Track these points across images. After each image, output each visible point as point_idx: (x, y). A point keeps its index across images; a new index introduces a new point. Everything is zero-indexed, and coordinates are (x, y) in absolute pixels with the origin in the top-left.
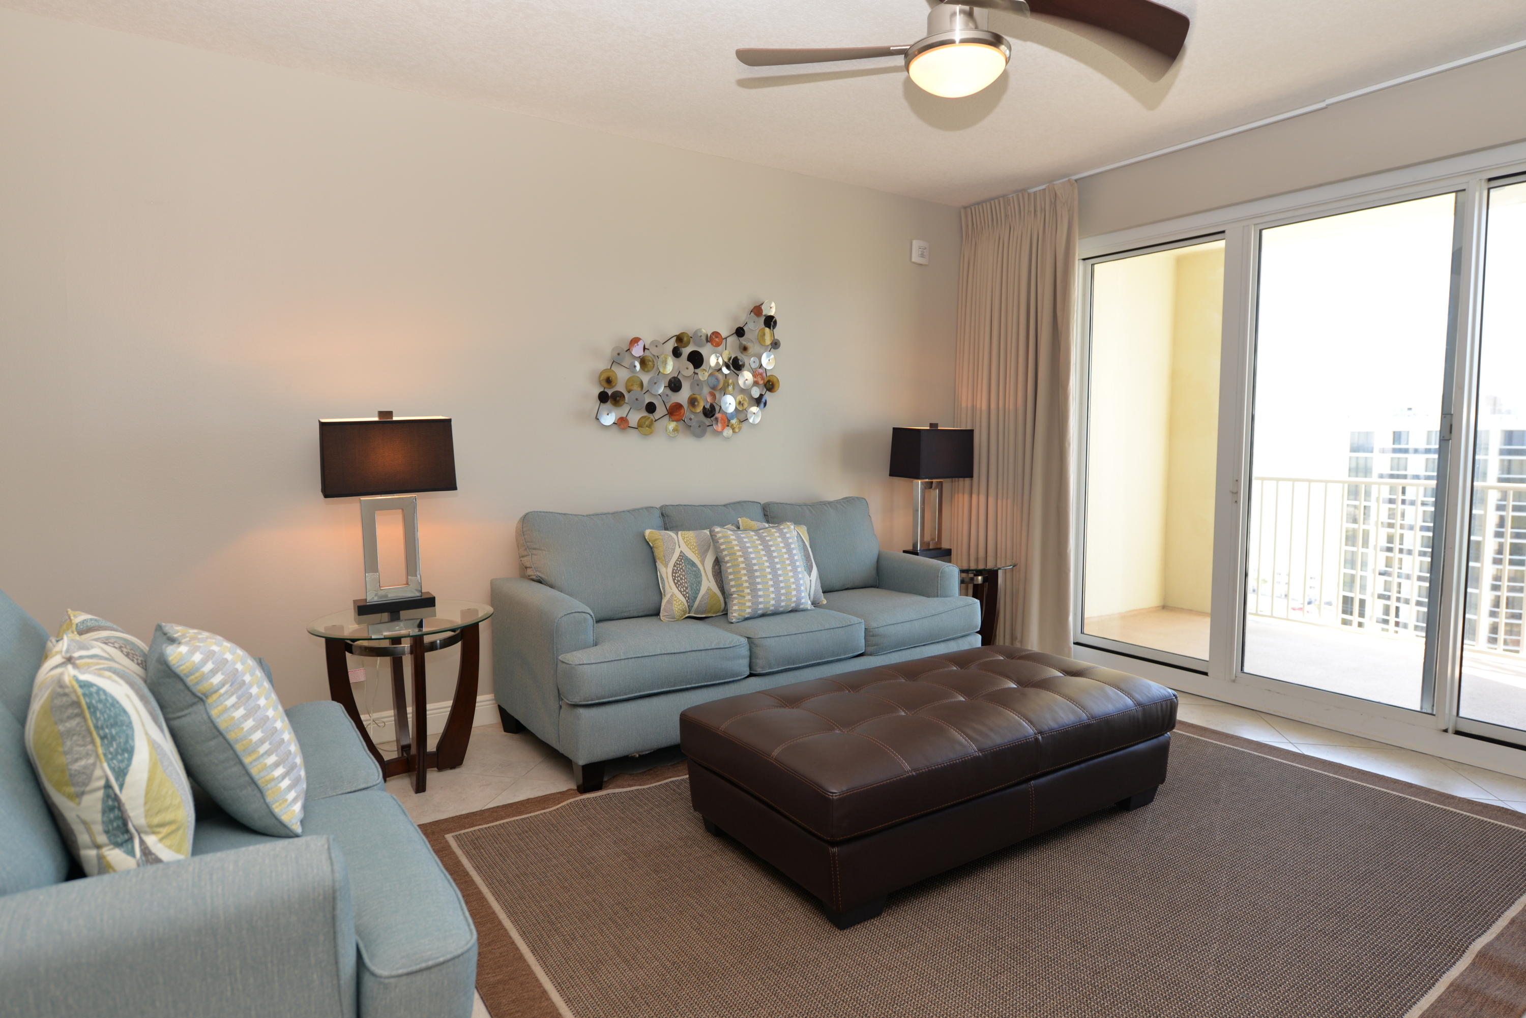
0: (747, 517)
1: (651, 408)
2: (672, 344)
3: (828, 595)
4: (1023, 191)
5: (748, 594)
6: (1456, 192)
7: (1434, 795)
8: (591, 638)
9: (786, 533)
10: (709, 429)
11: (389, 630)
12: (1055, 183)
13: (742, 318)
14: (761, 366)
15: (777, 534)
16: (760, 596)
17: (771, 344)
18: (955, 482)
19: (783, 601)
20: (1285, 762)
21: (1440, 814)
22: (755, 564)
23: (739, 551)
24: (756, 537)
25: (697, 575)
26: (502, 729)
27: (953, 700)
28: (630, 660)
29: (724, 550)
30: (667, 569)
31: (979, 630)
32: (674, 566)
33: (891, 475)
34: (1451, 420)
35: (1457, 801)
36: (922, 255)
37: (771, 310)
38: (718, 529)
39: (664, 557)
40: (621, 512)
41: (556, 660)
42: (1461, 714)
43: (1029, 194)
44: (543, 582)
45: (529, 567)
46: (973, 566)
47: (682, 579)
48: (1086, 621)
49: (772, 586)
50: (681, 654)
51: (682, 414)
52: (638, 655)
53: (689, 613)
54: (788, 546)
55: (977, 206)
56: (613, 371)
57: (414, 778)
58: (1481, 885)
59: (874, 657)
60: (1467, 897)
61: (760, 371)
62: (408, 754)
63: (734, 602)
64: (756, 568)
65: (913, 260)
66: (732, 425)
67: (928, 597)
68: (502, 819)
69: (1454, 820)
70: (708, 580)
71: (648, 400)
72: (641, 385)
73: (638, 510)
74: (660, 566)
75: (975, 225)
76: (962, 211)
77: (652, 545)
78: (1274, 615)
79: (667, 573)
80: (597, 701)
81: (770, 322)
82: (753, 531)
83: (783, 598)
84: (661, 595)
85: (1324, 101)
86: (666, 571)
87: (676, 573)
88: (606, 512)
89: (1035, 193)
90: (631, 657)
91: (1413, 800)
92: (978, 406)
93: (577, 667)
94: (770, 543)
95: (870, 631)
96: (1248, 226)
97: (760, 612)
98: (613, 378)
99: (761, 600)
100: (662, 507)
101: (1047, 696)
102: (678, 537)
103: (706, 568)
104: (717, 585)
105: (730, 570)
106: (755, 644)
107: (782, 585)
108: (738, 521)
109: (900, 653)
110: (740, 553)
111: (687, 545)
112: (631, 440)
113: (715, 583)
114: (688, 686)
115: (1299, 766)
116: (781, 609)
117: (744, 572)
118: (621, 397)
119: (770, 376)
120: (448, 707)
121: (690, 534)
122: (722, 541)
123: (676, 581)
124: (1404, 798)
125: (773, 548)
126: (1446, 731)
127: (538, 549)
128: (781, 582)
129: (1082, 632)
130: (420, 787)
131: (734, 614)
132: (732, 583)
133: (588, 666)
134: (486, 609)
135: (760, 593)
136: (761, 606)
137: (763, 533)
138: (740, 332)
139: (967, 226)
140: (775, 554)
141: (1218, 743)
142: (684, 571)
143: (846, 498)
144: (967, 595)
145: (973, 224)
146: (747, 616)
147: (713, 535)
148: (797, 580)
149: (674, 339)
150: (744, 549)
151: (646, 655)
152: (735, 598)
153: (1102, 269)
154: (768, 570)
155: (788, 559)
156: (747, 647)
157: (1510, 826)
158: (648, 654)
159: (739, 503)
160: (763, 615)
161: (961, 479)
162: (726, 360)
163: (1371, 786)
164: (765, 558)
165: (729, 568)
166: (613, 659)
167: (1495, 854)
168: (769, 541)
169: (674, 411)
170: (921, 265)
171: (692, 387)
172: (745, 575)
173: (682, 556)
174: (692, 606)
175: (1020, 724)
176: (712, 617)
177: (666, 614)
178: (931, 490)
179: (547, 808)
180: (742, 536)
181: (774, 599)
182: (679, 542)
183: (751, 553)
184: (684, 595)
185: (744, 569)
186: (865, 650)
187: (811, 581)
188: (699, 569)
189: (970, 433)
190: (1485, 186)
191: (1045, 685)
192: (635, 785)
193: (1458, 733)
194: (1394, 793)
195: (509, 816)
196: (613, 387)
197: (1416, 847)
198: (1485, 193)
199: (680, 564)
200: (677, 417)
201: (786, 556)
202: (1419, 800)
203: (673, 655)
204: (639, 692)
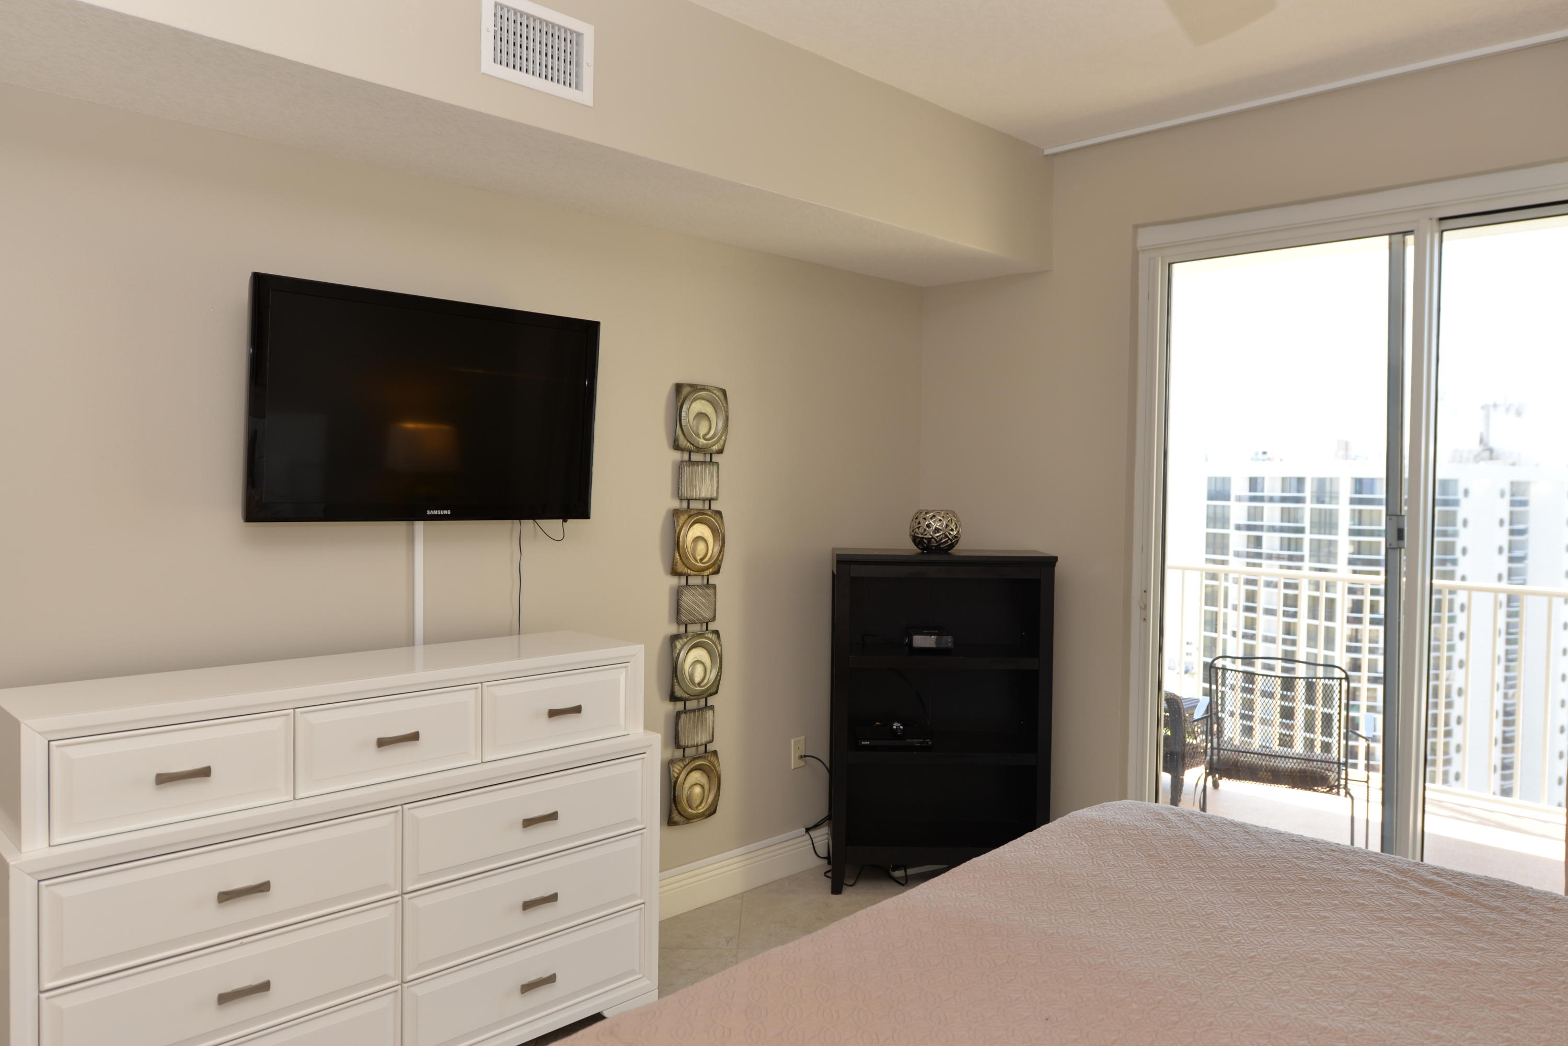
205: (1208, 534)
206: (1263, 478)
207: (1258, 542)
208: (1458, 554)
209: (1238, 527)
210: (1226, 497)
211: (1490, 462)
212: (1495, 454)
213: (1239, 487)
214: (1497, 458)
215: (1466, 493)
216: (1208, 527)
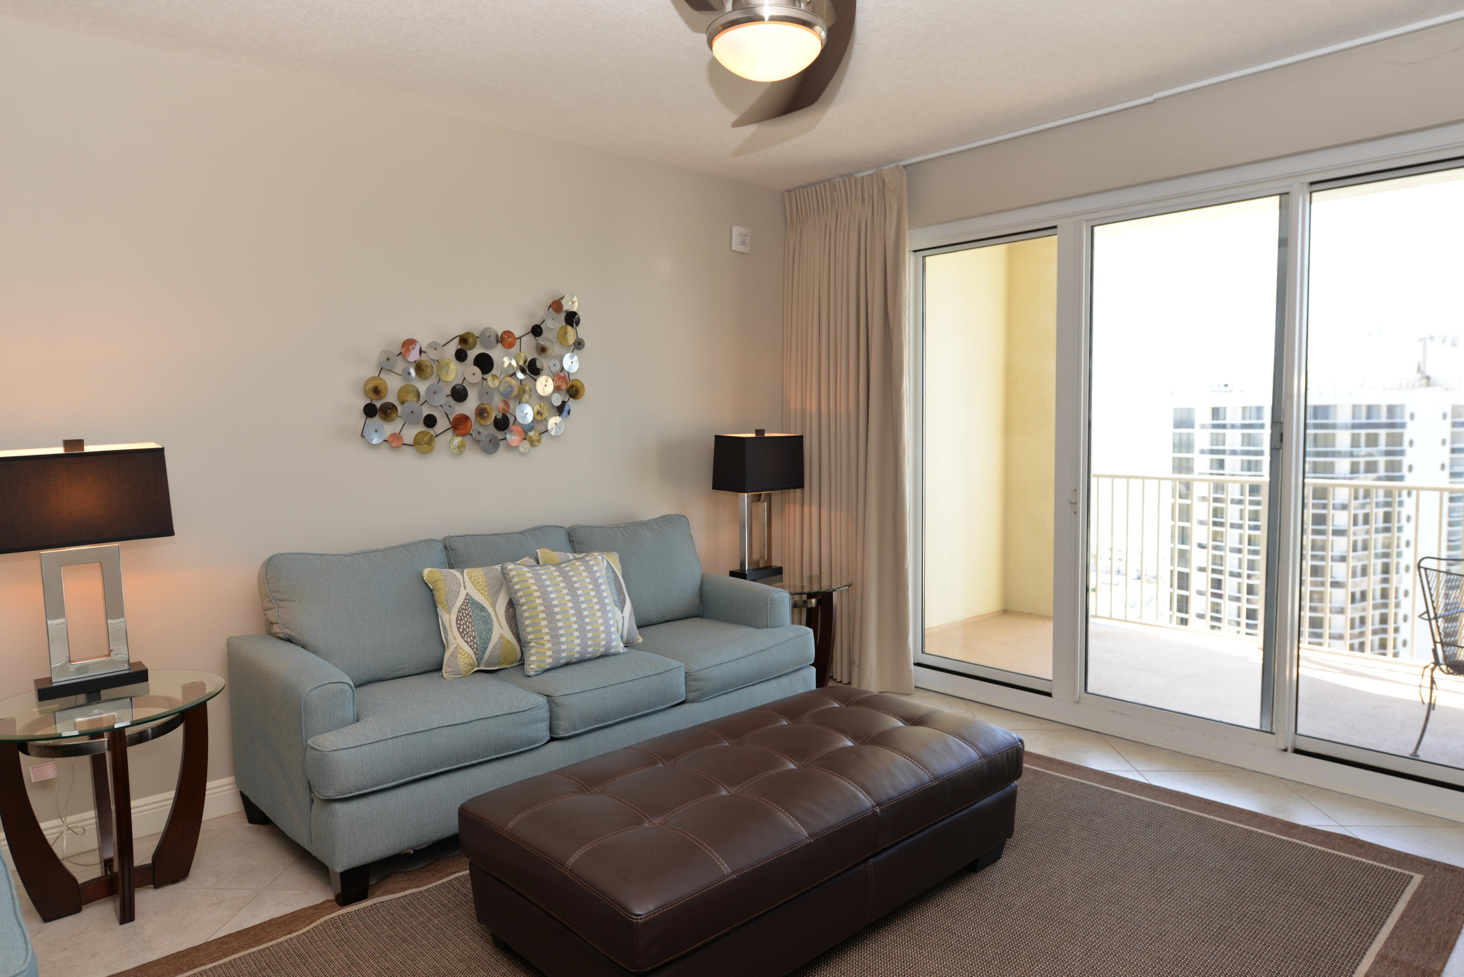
0: (547, 548)
1: (430, 421)
2: (454, 346)
3: (643, 630)
4: (850, 175)
5: (548, 641)
6: (1280, 195)
7: (1278, 825)
8: (350, 715)
9: (593, 565)
10: (502, 443)
11: (83, 715)
12: (883, 168)
13: (539, 314)
14: (563, 369)
15: (582, 568)
16: (563, 643)
17: (574, 344)
18: (785, 493)
19: (590, 646)
20: (1132, 795)
21: (1286, 848)
22: (556, 606)
23: (536, 591)
24: (557, 573)
25: (487, 621)
26: (246, 820)
27: (782, 769)
28: (399, 739)
29: (518, 590)
30: (450, 616)
31: (813, 662)
32: (459, 612)
33: (713, 488)
34: (1282, 428)
35: (1300, 830)
36: (743, 243)
37: (571, 304)
38: (510, 566)
39: (447, 601)
40: (393, 548)
41: (304, 744)
42: (1299, 732)
43: (856, 179)
44: (293, 641)
45: (276, 623)
46: (807, 590)
47: (468, 627)
48: (926, 632)
49: (577, 630)
50: (464, 725)
51: (469, 427)
52: (410, 732)
53: (478, 667)
54: (594, 580)
55: (801, 190)
56: (382, 379)
57: (118, 904)
58: (1332, 934)
59: (696, 704)
60: (1320, 951)
61: (562, 374)
62: (111, 870)
63: (532, 652)
64: (557, 610)
65: (734, 248)
66: (531, 437)
67: (757, 627)
68: (234, 953)
69: (1300, 855)
70: (501, 626)
71: (426, 411)
72: (418, 394)
73: (415, 544)
74: (441, 610)
75: (800, 211)
76: (786, 195)
77: (431, 587)
78: (1113, 616)
79: (450, 620)
80: (357, 793)
81: (572, 319)
82: (553, 565)
83: (589, 643)
84: (443, 647)
85: (1152, 95)
86: (449, 619)
87: (461, 620)
88: (374, 548)
89: (862, 178)
90: (400, 734)
91: (1260, 833)
92: (808, 408)
93: (330, 753)
94: (574, 579)
95: (691, 675)
96: (1080, 222)
97: (563, 661)
98: (381, 387)
99: (563, 647)
100: (445, 539)
101: (885, 754)
102: (463, 577)
103: (498, 612)
104: (512, 631)
105: (526, 614)
106: (555, 704)
107: (589, 628)
108: (537, 553)
109: (725, 696)
110: (538, 594)
111: (475, 586)
112: (408, 459)
113: (509, 629)
114: (474, 762)
115: (1147, 799)
116: (588, 656)
117: (543, 615)
118: (392, 409)
119: (573, 380)
120: (169, 799)
121: (479, 572)
122: (516, 580)
123: (461, 630)
124: (1250, 830)
125: (577, 585)
126: (1286, 750)
127: (287, 600)
128: (587, 624)
129: (923, 652)
130: (127, 915)
131: (532, 666)
132: (529, 629)
133: (345, 751)
134: (214, 681)
135: (563, 639)
136: (564, 655)
137: (565, 567)
138: (537, 331)
139: (791, 211)
140: (579, 592)
141: (1065, 776)
142: (470, 617)
143: (663, 517)
144: (800, 624)
145: (798, 210)
146: (547, 667)
147: (504, 573)
148: (606, 620)
149: (457, 339)
150: (542, 588)
151: (420, 730)
152: (533, 647)
153: (934, 262)
154: (572, 612)
155: (595, 596)
156: (547, 707)
157: (1354, 857)
158: (423, 729)
159: (539, 528)
160: (567, 664)
161: (792, 491)
162: (521, 363)
163: (1218, 819)
164: (568, 598)
165: (525, 611)
166: (377, 740)
167: (1342, 893)
168: (572, 576)
169: (459, 424)
170: (742, 253)
171: (480, 397)
172: (544, 619)
173: (469, 599)
174: (482, 659)
175: (856, 797)
176: (507, 668)
177: (450, 670)
178: (759, 503)
179: (295, 931)
180: (540, 572)
181: (579, 645)
182: (464, 583)
183: (551, 592)
184: (471, 646)
185: (543, 612)
186: (686, 697)
187: (623, 617)
188: (489, 614)
189: (800, 439)
190: (1307, 189)
191: (883, 740)
192: (409, 888)
193: (1297, 751)
194: (1241, 826)
195: (243, 948)
196: (382, 398)
197: (1267, 892)
198: (1308, 196)
199: (466, 610)
200: (462, 432)
201: (593, 593)
202: (1265, 832)
203: (454, 727)
204: (412, 776)
205: (1174, 459)
206: (1225, 408)
207: (1221, 464)
208: (1405, 471)
209: (1202, 452)
210: (1191, 425)
211: (1429, 389)
212: (1431, 382)
213: (1203, 417)
214: (1434, 385)
215: (1412, 416)
216: (1174, 452)
